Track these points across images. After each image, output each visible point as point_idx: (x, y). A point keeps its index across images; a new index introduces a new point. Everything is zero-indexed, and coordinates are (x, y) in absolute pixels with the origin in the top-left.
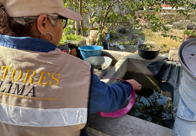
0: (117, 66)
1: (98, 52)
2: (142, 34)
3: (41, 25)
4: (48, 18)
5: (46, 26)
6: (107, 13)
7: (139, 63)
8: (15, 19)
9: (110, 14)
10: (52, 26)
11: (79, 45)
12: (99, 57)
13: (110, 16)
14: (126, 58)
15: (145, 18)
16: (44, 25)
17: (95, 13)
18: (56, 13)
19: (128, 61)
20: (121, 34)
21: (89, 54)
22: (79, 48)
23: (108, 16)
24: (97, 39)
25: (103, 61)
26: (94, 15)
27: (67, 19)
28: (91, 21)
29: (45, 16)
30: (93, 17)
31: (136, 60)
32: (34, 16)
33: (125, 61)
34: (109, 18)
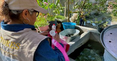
0: (82, 36)
1: (73, 26)
2: (110, 17)
3: (24, 14)
4: (28, 12)
5: (27, 15)
6: (84, 3)
7: (97, 35)
8: (12, 11)
9: (86, 4)
10: (30, 15)
11: (63, 22)
12: (73, 29)
13: (86, 5)
14: (89, 32)
15: (111, 7)
16: (26, 14)
17: (77, 3)
18: (33, 9)
19: (91, 33)
20: (95, 16)
21: (67, 27)
22: (62, 24)
23: (85, 5)
24: (77, 19)
25: (75, 32)
26: (76, 4)
27: (39, 12)
28: (74, 7)
29: (27, 10)
30: (76, 5)
31: (96, 34)
32: (21, 10)
33: (88, 33)
34: (86, 6)
